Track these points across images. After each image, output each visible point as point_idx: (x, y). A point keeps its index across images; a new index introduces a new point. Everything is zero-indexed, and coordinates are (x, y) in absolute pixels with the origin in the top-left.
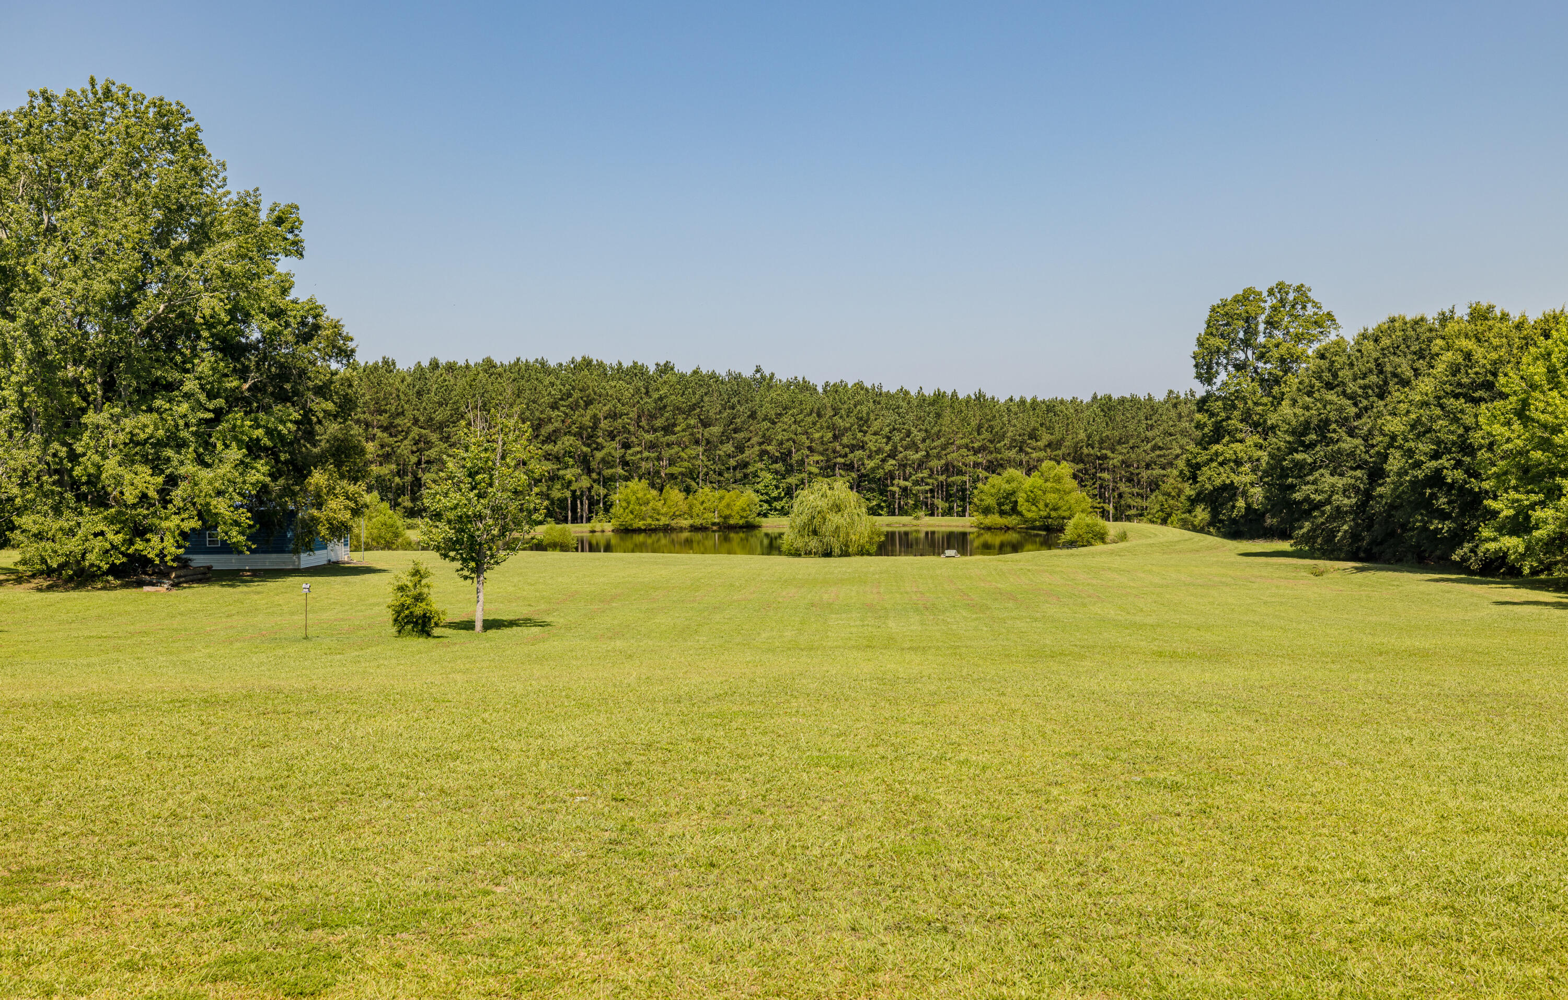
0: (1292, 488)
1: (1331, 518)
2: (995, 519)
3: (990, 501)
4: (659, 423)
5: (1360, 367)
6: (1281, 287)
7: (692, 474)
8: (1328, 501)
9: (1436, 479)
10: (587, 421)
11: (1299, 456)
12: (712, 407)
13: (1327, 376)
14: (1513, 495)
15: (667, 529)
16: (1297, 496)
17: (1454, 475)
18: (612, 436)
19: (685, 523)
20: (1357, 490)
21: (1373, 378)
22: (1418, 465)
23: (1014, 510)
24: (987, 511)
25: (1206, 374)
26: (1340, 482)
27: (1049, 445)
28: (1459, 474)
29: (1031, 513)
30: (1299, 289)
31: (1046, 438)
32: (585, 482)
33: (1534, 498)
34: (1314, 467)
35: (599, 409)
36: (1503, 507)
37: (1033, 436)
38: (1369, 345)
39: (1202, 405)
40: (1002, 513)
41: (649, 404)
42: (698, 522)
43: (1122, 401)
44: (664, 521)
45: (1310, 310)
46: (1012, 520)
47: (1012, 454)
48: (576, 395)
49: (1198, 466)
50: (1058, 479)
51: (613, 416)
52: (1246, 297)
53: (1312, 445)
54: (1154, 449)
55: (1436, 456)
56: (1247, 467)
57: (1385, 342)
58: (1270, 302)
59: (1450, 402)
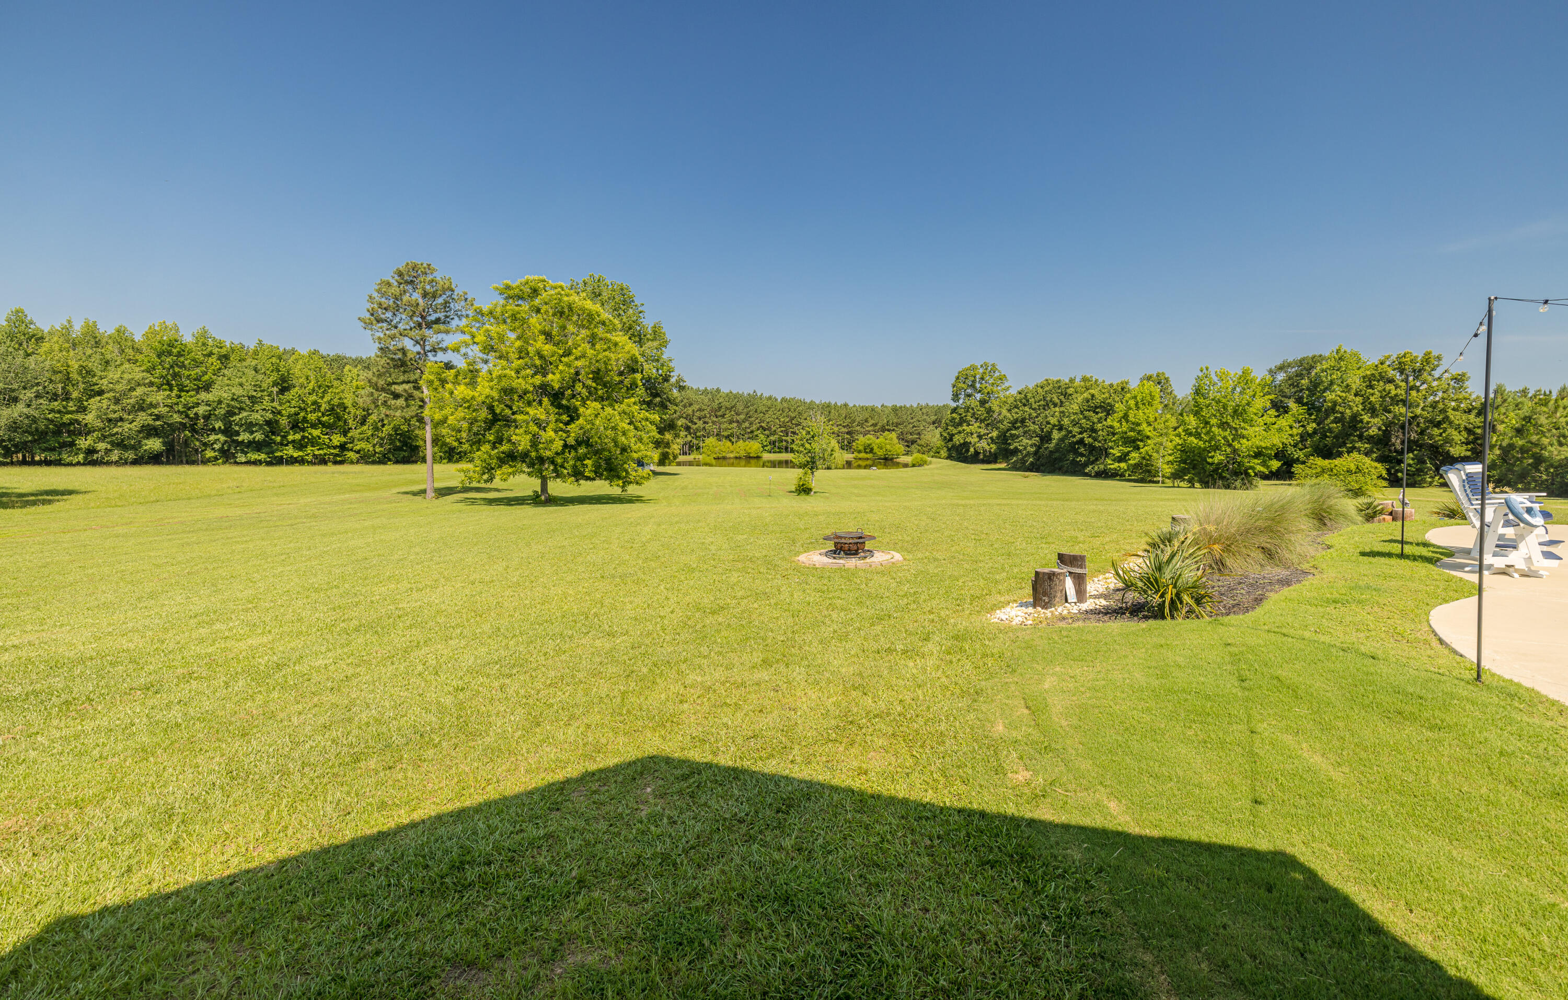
0: (1010, 444)
1: (1026, 456)
2: (863, 455)
3: (861, 448)
4: (719, 413)
5: (1037, 398)
6: (986, 364)
7: (732, 435)
8: (1025, 449)
9: (1081, 442)
10: (690, 412)
11: (1013, 432)
12: (740, 407)
13: (1024, 401)
14: (1121, 448)
15: (724, 458)
16: (1012, 447)
17: (1088, 441)
18: (700, 419)
19: (732, 455)
20: (1035, 445)
21: (1042, 403)
22: (1074, 436)
23: (872, 451)
24: (860, 452)
25: (956, 397)
26: (1030, 442)
27: (873, 425)
28: (1090, 440)
29: (880, 453)
30: (993, 365)
31: (871, 422)
32: (689, 438)
33: (1129, 449)
34: (1018, 437)
35: (696, 407)
36: (1116, 452)
37: (866, 421)
38: (1040, 390)
39: (954, 410)
40: (866, 453)
41: (715, 405)
42: (737, 455)
43: (901, 407)
44: (724, 454)
45: (997, 374)
46: (869, 456)
47: (858, 428)
48: (685, 401)
49: (953, 435)
50: (891, 439)
51: (700, 410)
52: (973, 368)
53: (1018, 428)
54: (914, 426)
55: (1081, 433)
56: (975, 435)
57: (1047, 389)
58: (981, 371)
59: (1087, 413)
